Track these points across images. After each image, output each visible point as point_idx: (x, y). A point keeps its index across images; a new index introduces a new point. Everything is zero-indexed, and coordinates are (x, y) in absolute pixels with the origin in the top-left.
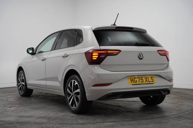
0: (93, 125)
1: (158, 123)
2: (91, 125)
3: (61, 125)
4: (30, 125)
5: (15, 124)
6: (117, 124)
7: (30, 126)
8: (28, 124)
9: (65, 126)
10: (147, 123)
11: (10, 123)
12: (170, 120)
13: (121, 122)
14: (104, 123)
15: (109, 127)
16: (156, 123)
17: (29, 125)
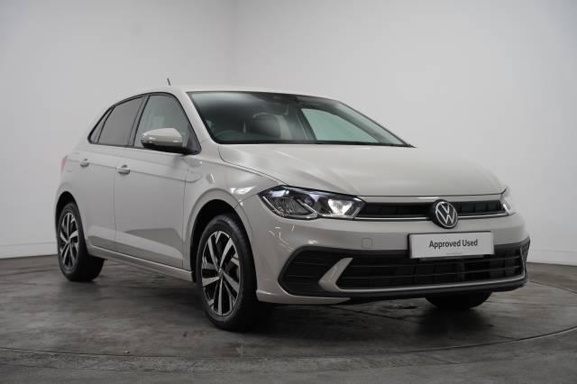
0: (286, 363)
1: (483, 360)
2: (278, 363)
3: (190, 364)
4: (96, 362)
5: (50, 358)
6: (357, 361)
7: (97, 364)
8: (89, 358)
9: (202, 366)
10: (450, 361)
11: (37, 355)
12: (518, 352)
13: (370, 357)
14: (320, 360)
15: (334, 369)
16: (476, 361)
17: (92, 362)
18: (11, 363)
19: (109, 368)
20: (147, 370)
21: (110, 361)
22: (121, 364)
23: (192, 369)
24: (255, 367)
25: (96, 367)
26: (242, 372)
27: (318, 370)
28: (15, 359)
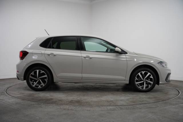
18: (32, 106)
19: (55, 108)
20: (64, 109)
21: (56, 106)
22: (58, 107)
23: (75, 109)
24: (91, 109)
25: (52, 108)
26: (88, 110)
27: (107, 110)
28: (33, 105)
